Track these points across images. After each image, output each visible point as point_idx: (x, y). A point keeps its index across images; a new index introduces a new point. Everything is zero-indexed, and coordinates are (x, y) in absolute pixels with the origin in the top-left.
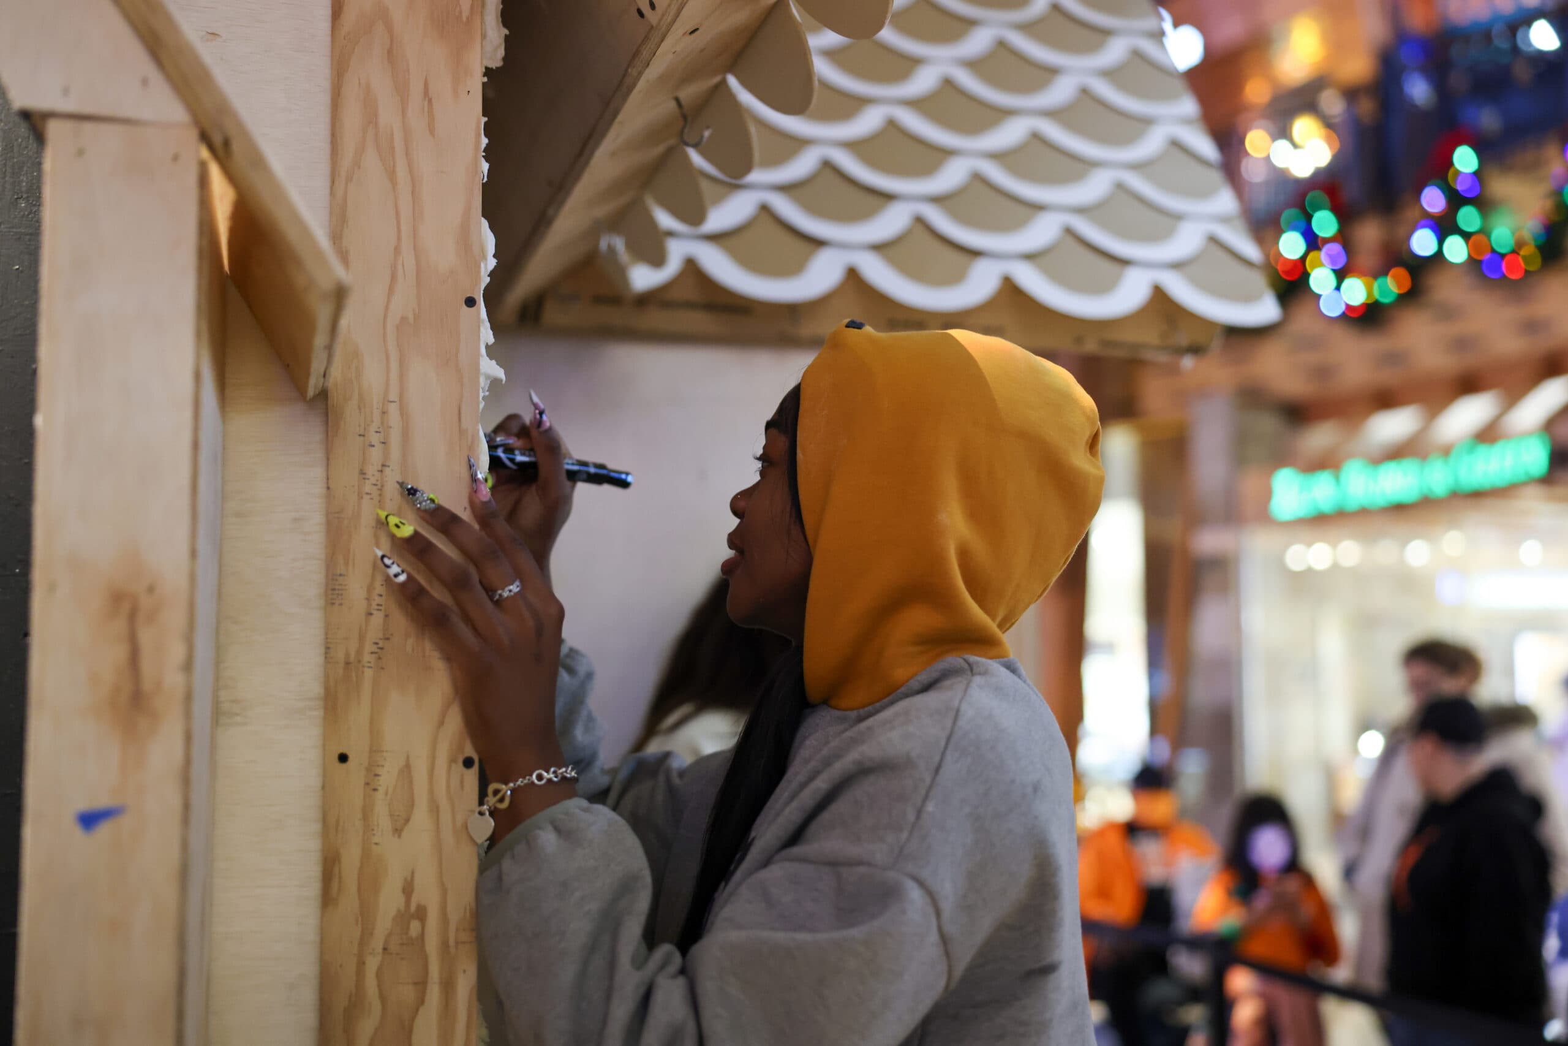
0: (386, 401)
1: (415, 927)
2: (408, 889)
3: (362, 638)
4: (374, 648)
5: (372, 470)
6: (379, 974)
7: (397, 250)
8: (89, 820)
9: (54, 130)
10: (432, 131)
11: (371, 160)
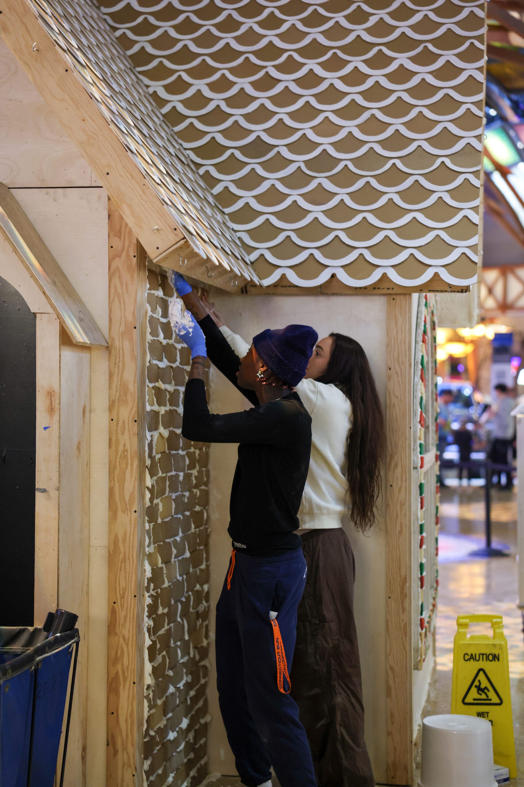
0: (119, 348)
1: (126, 453)
2: (124, 446)
3: (115, 396)
4: (118, 398)
5: (117, 363)
6: (119, 462)
7: (121, 318)
8: (45, 428)
9: (37, 315)
10: (127, 293)
11: (116, 299)
